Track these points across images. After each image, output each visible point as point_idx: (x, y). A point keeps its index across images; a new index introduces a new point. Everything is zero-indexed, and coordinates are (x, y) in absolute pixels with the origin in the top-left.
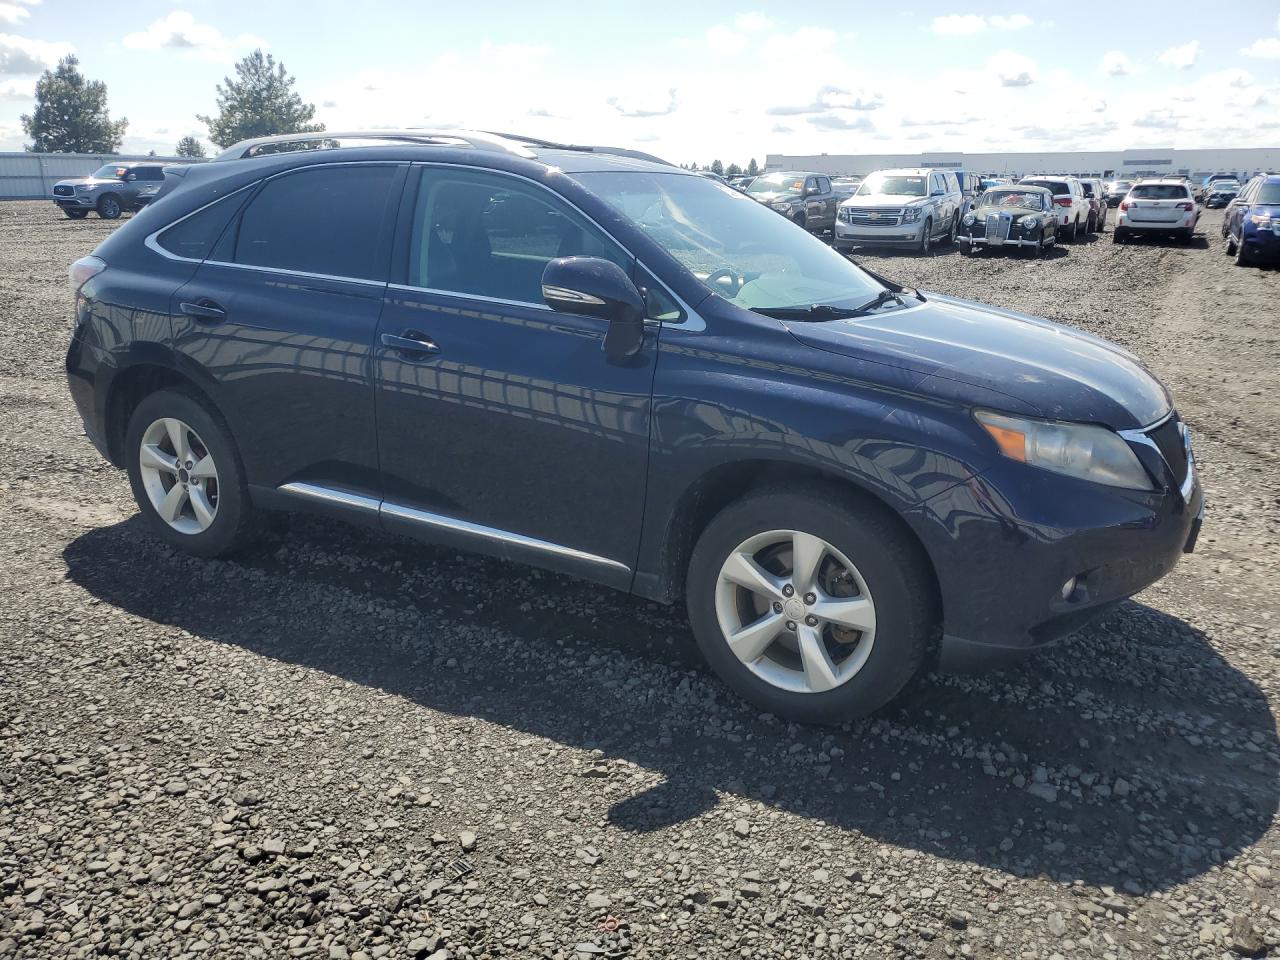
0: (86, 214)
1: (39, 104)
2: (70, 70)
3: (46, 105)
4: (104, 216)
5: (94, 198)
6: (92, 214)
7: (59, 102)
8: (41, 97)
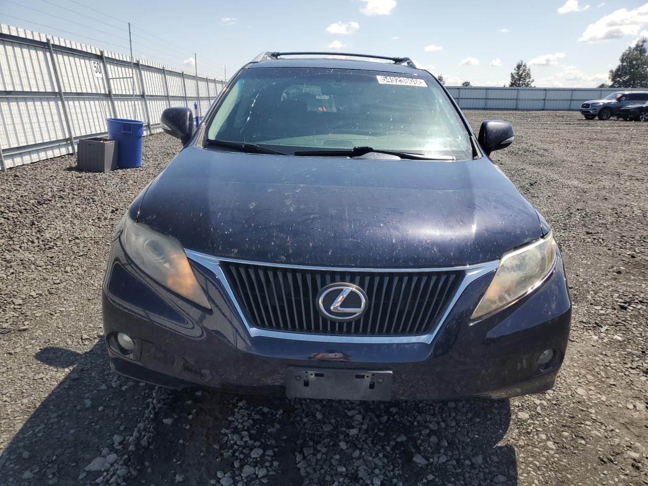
0: (595, 117)
1: (620, 64)
2: (642, 46)
3: (624, 64)
4: (601, 119)
5: (598, 110)
6: (597, 118)
7: (631, 62)
8: (622, 60)
